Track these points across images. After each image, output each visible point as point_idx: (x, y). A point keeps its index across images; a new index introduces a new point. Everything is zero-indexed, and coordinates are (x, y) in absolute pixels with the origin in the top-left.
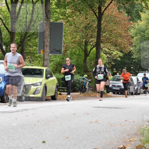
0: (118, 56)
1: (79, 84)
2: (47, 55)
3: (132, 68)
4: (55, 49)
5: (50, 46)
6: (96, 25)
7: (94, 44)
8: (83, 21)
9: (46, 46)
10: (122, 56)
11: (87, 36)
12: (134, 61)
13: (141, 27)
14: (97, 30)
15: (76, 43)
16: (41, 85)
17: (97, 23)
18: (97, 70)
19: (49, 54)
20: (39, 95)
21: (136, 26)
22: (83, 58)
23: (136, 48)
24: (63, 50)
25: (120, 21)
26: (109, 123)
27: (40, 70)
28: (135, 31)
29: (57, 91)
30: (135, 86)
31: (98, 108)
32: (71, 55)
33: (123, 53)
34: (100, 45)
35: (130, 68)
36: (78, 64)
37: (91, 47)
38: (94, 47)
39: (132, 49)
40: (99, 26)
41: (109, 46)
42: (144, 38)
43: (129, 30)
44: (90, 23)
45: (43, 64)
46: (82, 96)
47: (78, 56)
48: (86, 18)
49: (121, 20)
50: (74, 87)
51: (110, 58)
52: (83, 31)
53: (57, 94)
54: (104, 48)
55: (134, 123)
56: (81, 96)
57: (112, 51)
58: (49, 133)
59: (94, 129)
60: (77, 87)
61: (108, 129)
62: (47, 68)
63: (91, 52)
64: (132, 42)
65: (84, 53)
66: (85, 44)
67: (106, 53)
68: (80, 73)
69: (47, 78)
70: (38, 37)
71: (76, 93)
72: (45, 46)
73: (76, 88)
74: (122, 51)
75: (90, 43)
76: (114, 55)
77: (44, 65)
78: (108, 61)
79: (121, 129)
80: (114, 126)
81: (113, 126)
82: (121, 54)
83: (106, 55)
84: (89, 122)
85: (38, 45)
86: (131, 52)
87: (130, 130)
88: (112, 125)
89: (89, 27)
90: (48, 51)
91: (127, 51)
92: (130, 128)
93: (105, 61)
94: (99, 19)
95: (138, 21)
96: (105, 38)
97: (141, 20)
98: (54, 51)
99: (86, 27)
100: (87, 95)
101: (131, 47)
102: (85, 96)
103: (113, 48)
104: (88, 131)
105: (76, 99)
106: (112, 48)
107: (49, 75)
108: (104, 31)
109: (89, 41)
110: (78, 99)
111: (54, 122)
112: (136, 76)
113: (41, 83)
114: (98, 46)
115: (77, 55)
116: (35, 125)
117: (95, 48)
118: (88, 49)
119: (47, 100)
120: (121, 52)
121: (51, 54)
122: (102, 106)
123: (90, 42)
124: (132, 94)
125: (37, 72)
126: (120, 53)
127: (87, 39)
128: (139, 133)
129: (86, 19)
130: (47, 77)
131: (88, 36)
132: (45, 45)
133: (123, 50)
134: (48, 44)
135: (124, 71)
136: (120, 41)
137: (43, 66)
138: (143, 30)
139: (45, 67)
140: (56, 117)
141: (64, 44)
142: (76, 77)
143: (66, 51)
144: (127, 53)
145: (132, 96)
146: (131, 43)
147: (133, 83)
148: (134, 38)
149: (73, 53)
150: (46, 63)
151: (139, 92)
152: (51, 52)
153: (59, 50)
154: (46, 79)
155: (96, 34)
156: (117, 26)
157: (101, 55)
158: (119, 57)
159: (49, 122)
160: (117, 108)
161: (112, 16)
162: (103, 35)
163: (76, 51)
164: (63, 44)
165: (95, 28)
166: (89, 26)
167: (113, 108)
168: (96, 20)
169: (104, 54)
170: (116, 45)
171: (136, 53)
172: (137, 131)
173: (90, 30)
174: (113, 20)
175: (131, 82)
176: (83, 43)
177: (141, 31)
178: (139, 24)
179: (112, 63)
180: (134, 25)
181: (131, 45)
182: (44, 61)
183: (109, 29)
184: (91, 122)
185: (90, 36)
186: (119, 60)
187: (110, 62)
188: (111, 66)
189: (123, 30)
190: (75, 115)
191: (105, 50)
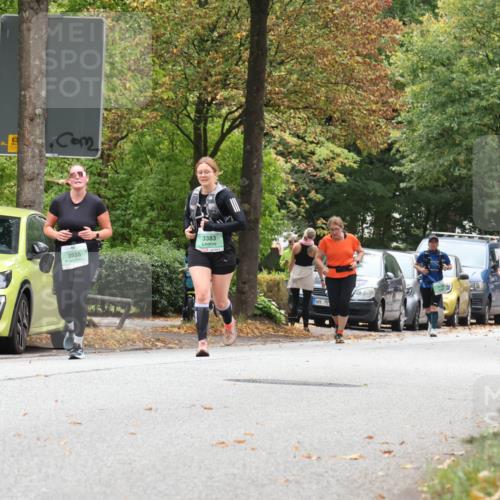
0: (335, 165)
2: (33, 157)
3: (396, 215)
4: (71, 134)
5: (46, 120)
6: (244, 34)
7: (237, 114)
8: (190, 13)
9: (32, 120)
10: (355, 166)
11: (206, 80)
12: (402, 185)
13: (437, 43)
14: (248, 52)
15: (157, 106)
16: (7, 286)
17: (247, 24)
18: (191, 207)
19: (41, 155)
20: (1, 329)
21: (416, 38)
23: (414, 131)
24: (101, 139)
25: (345, 15)
26: (297, 448)
27: (3, 220)
28: (408, 60)
30: (409, 292)
31: (251, 384)
32: (135, 158)
33: (358, 152)
34: (261, 118)
35: (389, 217)
36: (167, 199)
37: (223, 125)
38: (237, 126)
39: (395, 134)
40: (256, 38)
41: (298, 121)
42: (447, 91)
43: (387, 56)
44: (220, 24)
45: (19, 194)
46: (182, 332)
47: (167, 162)
48: (200, 3)
49: (352, 13)
51: (303, 172)
52: (189, 59)
54: (276, 133)
55: (404, 446)
56: (178, 334)
57: (312, 142)
58: (44, 489)
59: (236, 472)
61: (295, 472)
62: (32, 212)
63: (223, 146)
64: (398, 106)
65: (192, 151)
66: (198, 111)
67: (286, 153)
68: (176, 237)
69: (33, 254)
71: (159, 322)
72: (27, 120)
74: (354, 143)
75: (219, 110)
76: (319, 162)
77: (23, 199)
78: (293, 187)
79: (348, 474)
80: (319, 458)
81: (314, 458)
82: (350, 159)
83: (286, 162)
84: (214, 442)
86: (393, 151)
87: (387, 475)
88: (309, 457)
89: (213, 41)
90: (39, 141)
91: (377, 145)
92: (389, 469)
93: (284, 187)
95: (423, 15)
96: (284, 86)
97: (436, 15)
98: (66, 140)
99: (203, 41)
101: (393, 128)
103: (318, 130)
104: (211, 478)
105: (159, 344)
106: (315, 130)
107: (42, 245)
108: (279, 60)
109: (213, 99)
110: (167, 346)
111: (62, 443)
112: (415, 249)
113: (8, 277)
115: (163, 160)
117: (241, 129)
118: (209, 135)
119: (32, 349)
120: (352, 147)
121: (52, 152)
122: (270, 377)
123: (220, 105)
124: (395, 326)
126: (346, 151)
128: (425, 489)
129: (202, 4)
130: (34, 251)
131: (212, 80)
132: (26, 114)
133: (358, 142)
134: (38, 111)
136: (347, 99)
137: (18, 204)
138: (445, 57)
139: (25, 207)
140: (75, 420)
141: (106, 113)
142: (160, 253)
143: (114, 142)
144: (374, 152)
145: (396, 333)
146: (395, 111)
147: (400, 282)
148: (408, 90)
149: (144, 148)
150: (28, 190)
151: (422, 320)
152: (52, 146)
153: (87, 136)
154: (30, 259)
155: (243, 69)
156: (335, 37)
157: (265, 159)
158: (343, 170)
159: (39, 443)
160: (330, 385)
162: (276, 74)
163: (159, 144)
164: (103, 113)
165: (241, 45)
166: (216, 34)
167: (315, 384)
168: (246, 13)
169: (279, 157)
170: (329, 120)
171: (415, 155)
172: (416, 483)
173: (216, 52)
174: (315, 13)
175: (390, 274)
176: (189, 108)
177: (435, 61)
178: (428, 31)
179: (312, 195)
180: (408, 33)
181: (393, 119)
182: (19, 185)
183: (301, 51)
184: (221, 440)
185: (218, 77)
186: (341, 181)
187: (304, 189)
188: (307, 206)
189: (358, 54)
190: (153, 412)
191: (282, 139)
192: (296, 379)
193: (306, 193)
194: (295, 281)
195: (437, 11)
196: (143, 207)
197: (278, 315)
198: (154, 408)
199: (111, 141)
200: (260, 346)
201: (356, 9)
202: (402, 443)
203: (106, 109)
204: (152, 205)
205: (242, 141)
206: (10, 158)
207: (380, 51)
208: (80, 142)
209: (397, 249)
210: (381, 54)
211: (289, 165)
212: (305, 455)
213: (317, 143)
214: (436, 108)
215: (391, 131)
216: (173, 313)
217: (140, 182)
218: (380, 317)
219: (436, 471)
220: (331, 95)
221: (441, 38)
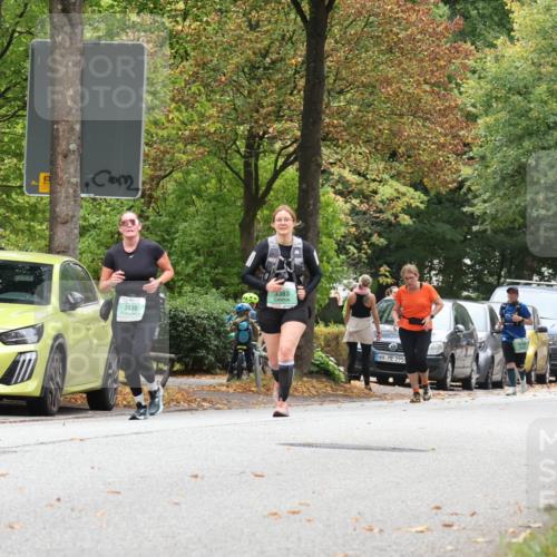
0: (400, 205)
1: (218, 334)
2: (67, 197)
3: (468, 261)
4: (109, 173)
5: (81, 155)
6: (300, 59)
7: (291, 149)
8: (240, 37)
9: (65, 156)
10: (422, 206)
11: (257, 111)
12: (475, 228)
13: (513, 70)
14: (304, 80)
15: (203, 140)
16: (38, 341)
17: (302, 49)
18: (270, 259)
19: (76, 196)
20: (31, 387)
21: (490, 64)
22: (236, 213)
23: (487, 167)
24: (141, 179)
25: (412, 39)
26: (357, 520)
27: (34, 268)
28: (481, 88)
29: (114, 366)
30: (482, 347)
31: (307, 449)
32: (180, 198)
33: (426, 191)
34: (319, 153)
35: (459, 262)
36: (215, 244)
37: (277, 161)
38: (292, 163)
39: (466, 171)
40: (312, 64)
41: (359, 157)
42: (524, 122)
43: (457, 84)
44: (272, 50)
45: (51, 238)
46: (231, 390)
47: (214, 203)
48: (250, 26)
49: (419, 37)
50: (193, 349)
51: (365, 213)
52: (238, 88)
53: (116, 381)
54: (335, 170)
55: (475, 517)
56: (227, 393)
57: (374, 180)
59: (290, 546)
60: (208, 349)
61: (356, 546)
62: (66, 259)
63: (278, 183)
64: (469, 140)
65: (242, 190)
66: (249, 146)
67: (346, 192)
68: (225, 285)
69: (68, 306)
70: (26, 113)
71: (206, 380)
72: (60, 157)
73: (202, 353)
74: (421, 182)
75: (272, 144)
76: (382, 202)
77: (56, 244)
78: (354, 229)
79: (413, 549)
80: (381, 531)
81: (376, 530)
82: (416, 199)
83: (346, 202)
84: (266, 513)
85: (25, 151)
86: (464, 190)
87: (457, 550)
88: (371, 530)
89: (265, 68)
90: (74, 180)
91: (445, 183)
92: (458, 542)
93: (343, 230)
94: (316, 30)
95: (497, 38)
96: (343, 118)
97: (512, 39)
98: (103, 178)
99: (253, 67)
100: (257, 386)
101: (465, 164)
102: (246, 391)
103: (381, 166)
104: (262, 552)
105: (205, 404)
106: (377, 167)
107: (78, 295)
108: (338, 89)
109: (265, 133)
110: (214, 406)
111: (98, 514)
112: (488, 299)
113: (39, 331)
114: (306, 155)
115: (210, 201)
116: (12, 527)
117: (296, 165)
118: (260, 172)
119: (66, 410)
120: (418, 186)
121: (87, 192)
122: (328, 441)
123: (273, 139)
124: (466, 384)
125: (18, 278)
126: (411, 190)
127: (256, 122)
129: (253, 27)
130: (67, 301)
131: (263, 111)
132: (59, 150)
133: (425, 180)
134: (73, 147)
135: (410, 271)
136: (413, 132)
137: (50, 250)
138: (522, 84)
139: (58, 253)
140: (112, 489)
141: (146, 148)
142: (206, 303)
143: (156, 180)
144: (443, 191)
145: (466, 392)
146: (466, 145)
147: (471, 335)
148: (480, 121)
149: (189, 188)
150: (61, 234)
151: (497, 377)
152: (87, 185)
153: (125, 174)
154: (63, 311)
155: (298, 99)
156: (400, 63)
157: (322, 199)
158: (409, 210)
159: (74, 515)
160: (394, 449)
161: (377, 15)
162: (334, 104)
163: (205, 182)
164: (144, 149)
165: (296, 72)
166: (268, 60)
167: (377, 449)
168: (302, 36)
169: (338, 197)
170: (393, 155)
171: (488, 194)
173: (269, 80)
174: (378, 37)
175: (461, 327)
176: (238, 143)
177: (510, 89)
178: (503, 56)
179: (375, 238)
180: (481, 59)
181: (465, 153)
182: (51, 229)
183: (363, 78)
184: (275, 511)
185: (270, 109)
186: (406, 223)
187: (366, 233)
188: (369, 251)
189: (426, 82)
190: (199, 479)
191: (341, 177)
192: (356, 443)
193: (367, 237)
195: (512, 34)
196: (188, 252)
197: (337, 372)
198: (200, 475)
199: (153, 180)
200: (316, 406)
201: (422, 32)
202: (473, 514)
203: (147, 144)
204: (198, 251)
205: (297, 178)
206: (42, 199)
207: (450, 78)
208: (118, 180)
209: (468, 299)
210: (450, 82)
211: (348, 205)
212: (367, 527)
213: (380, 182)
214: (511, 142)
215: (462, 167)
216: (221, 369)
217: (186, 224)
218: (449, 374)
219: (510, 545)
220: (395, 128)
221: (518, 64)
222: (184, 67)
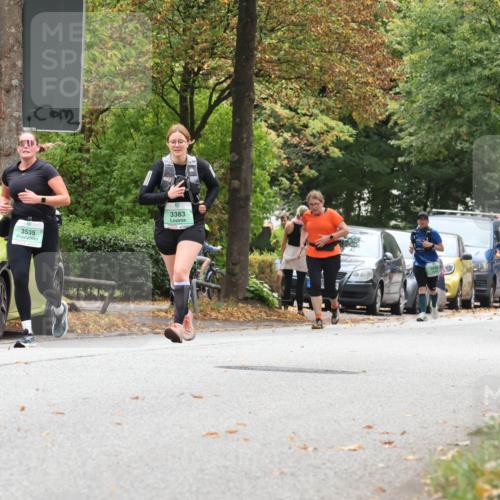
0: (329, 139)
2: (10, 131)
3: (395, 192)
5: (23, 91)
7: (225, 85)
9: (8, 91)
10: (351, 140)
11: (192, 48)
12: (400, 159)
13: (436, 9)
14: (236, 18)
18: (165, 179)
21: (414, 4)
23: (413, 102)
24: (81, 113)
28: (407, 27)
31: (243, 371)
32: (118, 132)
33: (354, 124)
34: (251, 88)
35: (387, 192)
37: (211, 97)
38: (226, 98)
39: (393, 106)
40: (244, 4)
41: (290, 92)
42: (447, 59)
43: (383, 22)
47: (151, 136)
51: (296, 146)
52: (173, 25)
54: (266, 105)
55: (405, 436)
57: (305, 115)
58: (25, 483)
59: (228, 464)
61: (291, 465)
63: (211, 119)
64: (396, 76)
66: (185, 82)
67: (278, 126)
72: (3, 92)
74: (350, 115)
75: (206, 80)
76: (313, 135)
78: (285, 162)
79: (346, 466)
80: (315, 449)
82: (346, 133)
83: (278, 136)
84: (204, 433)
86: (391, 124)
87: (388, 467)
89: (199, 7)
90: (16, 114)
92: (389, 460)
93: (276, 162)
96: (276, 54)
99: (188, 7)
101: (391, 99)
103: (312, 101)
104: (202, 470)
106: (307, 102)
108: (269, 27)
109: (200, 69)
111: (44, 434)
115: (147, 134)
117: (230, 100)
118: (196, 106)
119: (10, 335)
120: (347, 120)
121: (29, 126)
122: (263, 364)
123: (208, 75)
124: (394, 309)
126: (341, 124)
127: (191, 58)
128: (428, 481)
131: (198, 48)
132: (2, 85)
133: (354, 114)
134: (15, 82)
135: (316, 198)
138: (445, 23)
140: (57, 410)
143: (95, 114)
144: (372, 124)
145: (394, 317)
146: (392, 80)
147: (399, 263)
148: (406, 58)
149: (127, 122)
152: (29, 119)
155: (232, 37)
157: (255, 133)
158: (338, 143)
159: (19, 434)
160: (327, 371)
162: (266, 41)
163: (143, 117)
165: (229, 11)
167: (311, 371)
169: (270, 131)
170: (323, 91)
171: (414, 128)
172: (418, 475)
173: (204, 19)
176: (174, 79)
177: (434, 28)
179: (306, 170)
181: (391, 90)
183: (293, 18)
184: (213, 431)
185: (205, 45)
186: (336, 156)
187: (297, 165)
188: (301, 183)
189: (353, 21)
190: (140, 401)
191: (273, 111)
192: (291, 366)
193: (299, 168)
194: (288, 262)
196: (126, 184)
197: (271, 298)
198: (141, 396)
199: (92, 114)
200: (252, 331)
202: (404, 433)
205: (231, 113)
207: (376, 17)
209: (396, 228)
210: (377, 20)
211: (281, 139)
212: (302, 446)
213: (311, 116)
214: (436, 78)
215: (388, 102)
216: (160, 296)
217: (124, 157)
218: (378, 300)
219: (439, 463)
220: (327, 65)
221: (441, 4)
222: (121, 6)
